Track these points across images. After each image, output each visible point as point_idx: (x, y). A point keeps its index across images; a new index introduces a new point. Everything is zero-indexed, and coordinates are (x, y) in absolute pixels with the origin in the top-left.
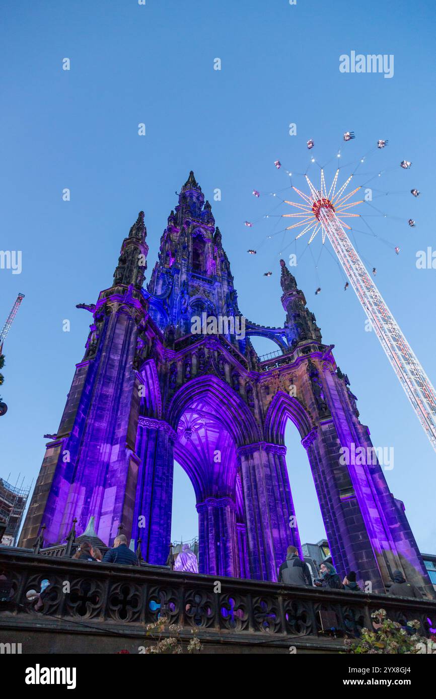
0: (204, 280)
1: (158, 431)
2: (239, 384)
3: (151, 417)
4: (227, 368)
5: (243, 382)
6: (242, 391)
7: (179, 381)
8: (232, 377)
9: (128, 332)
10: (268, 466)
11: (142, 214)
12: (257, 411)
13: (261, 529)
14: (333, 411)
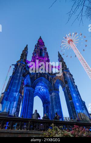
0: (42, 58)
1: (30, 90)
2: (49, 78)
3: (29, 87)
4: (46, 75)
5: (50, 78)
6: (50, 80)
7: (35, 79)
8: (47, 77)
9: (22, 69)
10: (55, 95)
11: (27, 45)
12: (53, 84)
13: (54, 109)
14: (68, 82)
